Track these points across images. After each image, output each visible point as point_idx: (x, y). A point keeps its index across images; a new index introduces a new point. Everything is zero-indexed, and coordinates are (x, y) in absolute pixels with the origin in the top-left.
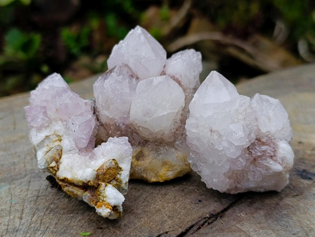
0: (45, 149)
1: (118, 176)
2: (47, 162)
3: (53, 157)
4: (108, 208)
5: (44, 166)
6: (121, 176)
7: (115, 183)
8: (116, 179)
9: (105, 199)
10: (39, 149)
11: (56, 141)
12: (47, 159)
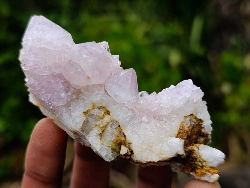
0: (96, 131)
1: (203, 130)
2: (113, 149)
3: (117, 141)
4: (215, 173)
5: (113, 156)
6: (205, 129)
7: (202, 139)
8: (201, 134)
9: (204, 165)
10: (87, 134)
11: (104, 115)
12: (112, 147)
